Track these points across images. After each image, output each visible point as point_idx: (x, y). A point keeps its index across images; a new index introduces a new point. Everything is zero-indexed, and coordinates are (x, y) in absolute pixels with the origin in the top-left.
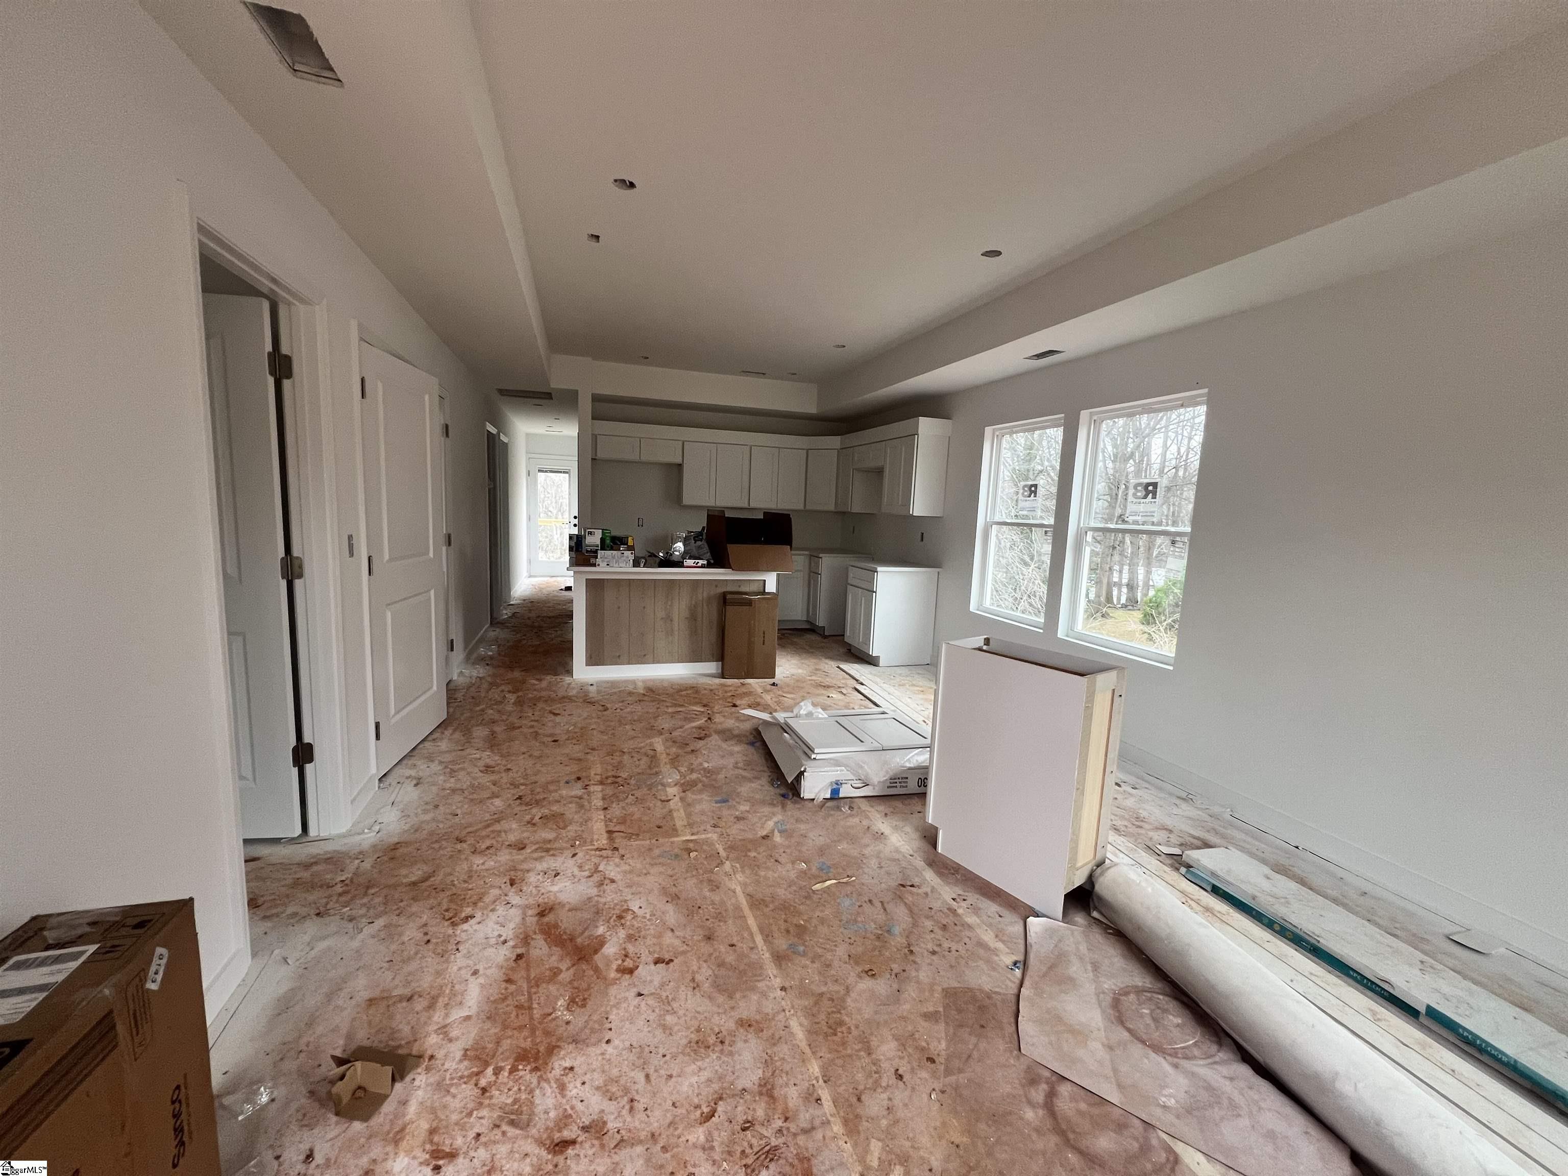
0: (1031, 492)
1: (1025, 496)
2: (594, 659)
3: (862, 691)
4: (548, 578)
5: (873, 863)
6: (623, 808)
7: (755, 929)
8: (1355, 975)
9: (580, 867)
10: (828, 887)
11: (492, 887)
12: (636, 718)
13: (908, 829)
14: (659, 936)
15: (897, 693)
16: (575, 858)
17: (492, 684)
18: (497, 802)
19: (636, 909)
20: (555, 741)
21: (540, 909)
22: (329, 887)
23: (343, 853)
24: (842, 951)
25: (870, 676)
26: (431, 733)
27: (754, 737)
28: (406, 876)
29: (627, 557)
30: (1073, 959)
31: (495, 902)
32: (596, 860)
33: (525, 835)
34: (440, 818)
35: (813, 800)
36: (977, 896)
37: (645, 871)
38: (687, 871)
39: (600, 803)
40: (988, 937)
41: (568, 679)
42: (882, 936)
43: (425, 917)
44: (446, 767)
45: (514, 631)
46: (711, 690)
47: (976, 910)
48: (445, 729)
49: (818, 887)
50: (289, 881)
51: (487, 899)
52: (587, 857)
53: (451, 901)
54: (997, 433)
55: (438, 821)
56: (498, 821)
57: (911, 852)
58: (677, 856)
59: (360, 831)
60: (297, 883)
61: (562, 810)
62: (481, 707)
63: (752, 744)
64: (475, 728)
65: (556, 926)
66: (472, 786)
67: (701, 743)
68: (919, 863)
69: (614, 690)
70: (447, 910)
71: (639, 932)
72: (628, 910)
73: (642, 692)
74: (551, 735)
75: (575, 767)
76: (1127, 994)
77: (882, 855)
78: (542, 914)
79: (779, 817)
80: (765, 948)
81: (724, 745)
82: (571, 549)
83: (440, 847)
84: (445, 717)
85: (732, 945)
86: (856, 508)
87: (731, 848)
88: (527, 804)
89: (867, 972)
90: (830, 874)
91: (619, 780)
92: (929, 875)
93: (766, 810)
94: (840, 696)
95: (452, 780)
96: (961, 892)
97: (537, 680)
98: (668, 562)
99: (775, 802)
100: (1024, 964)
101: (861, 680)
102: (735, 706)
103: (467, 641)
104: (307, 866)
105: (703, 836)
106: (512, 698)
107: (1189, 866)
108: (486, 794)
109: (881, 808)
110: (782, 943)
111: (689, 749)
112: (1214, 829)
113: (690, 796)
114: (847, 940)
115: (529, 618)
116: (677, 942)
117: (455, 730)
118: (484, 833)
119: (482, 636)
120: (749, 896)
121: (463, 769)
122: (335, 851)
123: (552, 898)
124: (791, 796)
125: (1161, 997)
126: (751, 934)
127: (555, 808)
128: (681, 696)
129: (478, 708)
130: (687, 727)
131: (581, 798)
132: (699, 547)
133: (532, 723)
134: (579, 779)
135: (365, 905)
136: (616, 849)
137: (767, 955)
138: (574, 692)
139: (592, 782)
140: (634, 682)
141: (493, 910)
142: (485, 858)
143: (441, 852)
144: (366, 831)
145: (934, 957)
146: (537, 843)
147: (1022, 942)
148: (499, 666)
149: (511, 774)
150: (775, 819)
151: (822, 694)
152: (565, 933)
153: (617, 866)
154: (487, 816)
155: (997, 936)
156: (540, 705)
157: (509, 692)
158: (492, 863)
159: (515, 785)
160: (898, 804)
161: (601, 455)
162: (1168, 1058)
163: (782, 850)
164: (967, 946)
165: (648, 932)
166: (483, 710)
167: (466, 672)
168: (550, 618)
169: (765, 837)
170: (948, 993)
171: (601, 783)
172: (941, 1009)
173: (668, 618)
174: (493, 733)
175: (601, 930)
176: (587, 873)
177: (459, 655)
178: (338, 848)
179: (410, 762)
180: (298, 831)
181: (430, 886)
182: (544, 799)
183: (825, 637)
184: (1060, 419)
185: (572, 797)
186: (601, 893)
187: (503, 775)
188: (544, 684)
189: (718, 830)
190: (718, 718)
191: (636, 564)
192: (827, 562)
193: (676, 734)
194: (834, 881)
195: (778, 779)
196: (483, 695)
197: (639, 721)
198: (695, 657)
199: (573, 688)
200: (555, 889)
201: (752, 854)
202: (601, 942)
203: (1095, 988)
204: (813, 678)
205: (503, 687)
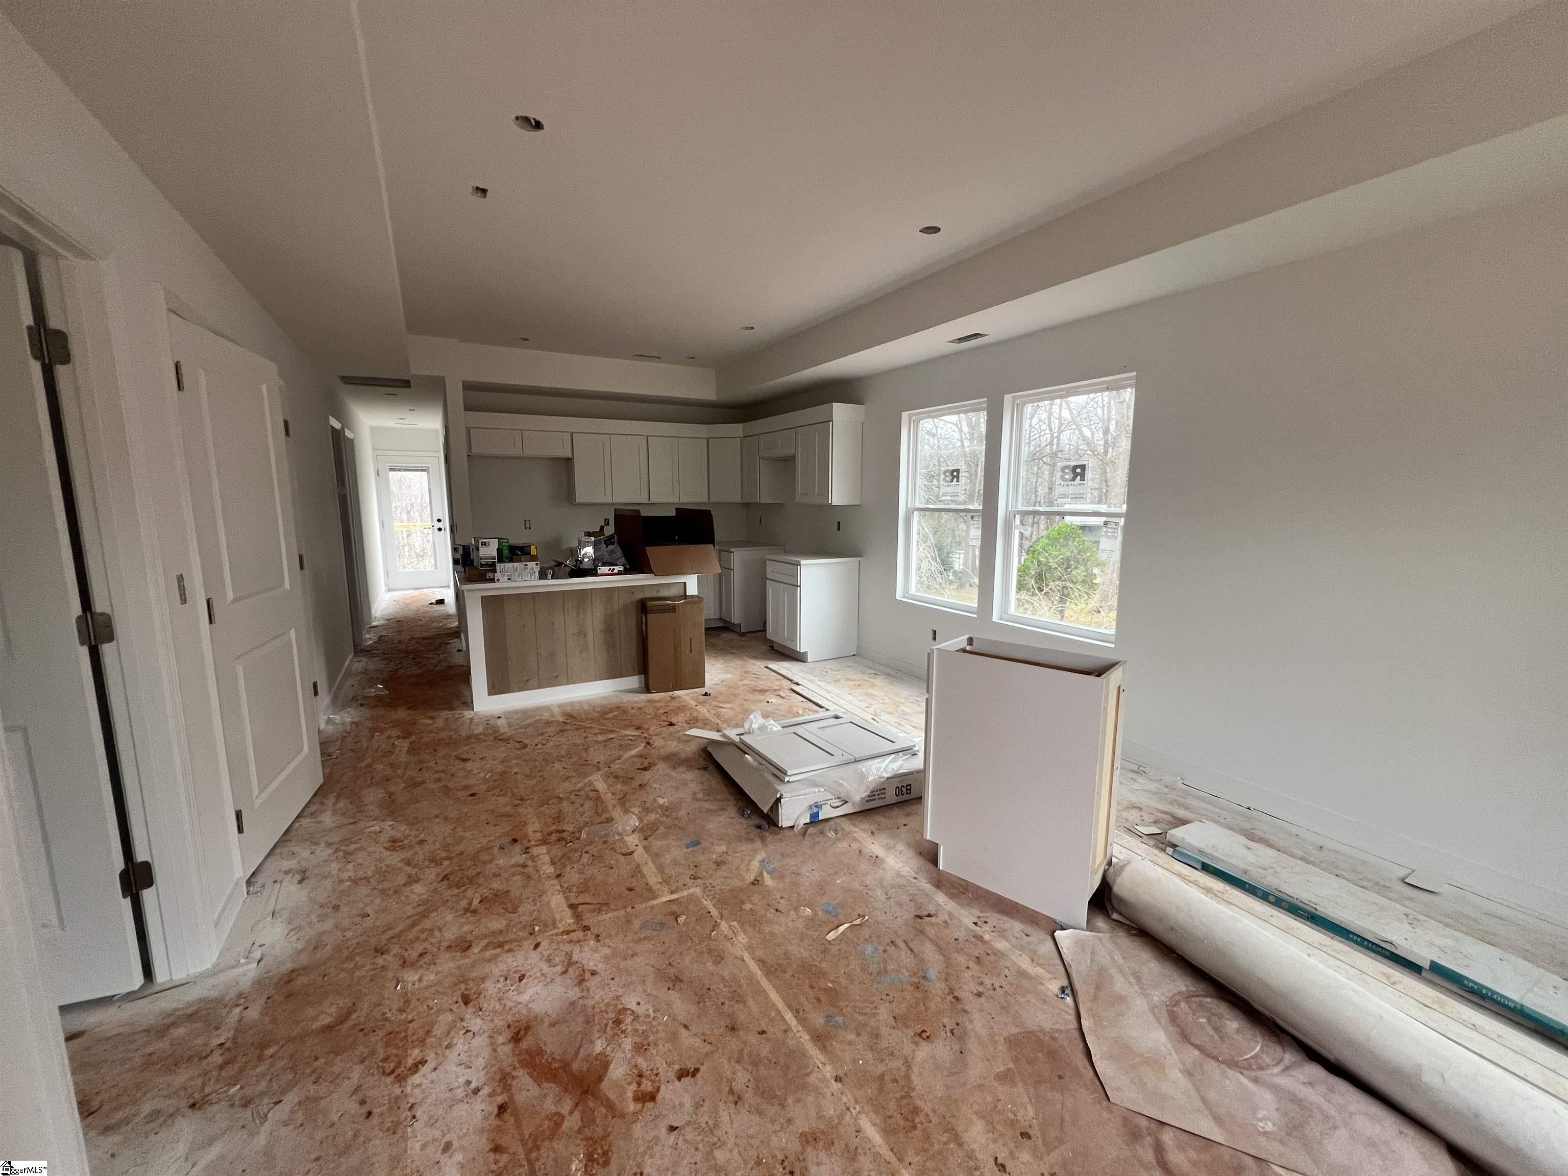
0: (953, 477)
1: (946, 482)
2: (497, 687)
3: (801, 692)
4: (412, 591)
5: (879, 893)
6: (581, 872)
7: (780, 1005)
8: (1355, 938)
9: (549, 961)
10: (843, 933)
11: (440, 1011)
12: (563, 752)
13: (901, 847)
14: (673, 1037)
15: (835, 690)
16: (539, 950)
17: (373, 730)
18: (418, 888)
19: (633, 1006)
20: (472, 795)
21: (513, 1030)
22: (201, 1058)
23: (212, 1001)
24: (884, 1014)
25: (802, 674)
26: (307, 806)
27: (704, 759)
28: (315, 1019)
29: (532, 569)
30: (1113, 971)
31: (449, 1032)
32: (567, 948)
33: (466, 928)
34: (346, 923)
35: (793, 827)
36: (998, 916)
37: (630, 952)
38: (680, 943)
39: (550, 870)
40: (1025, 963)
41: (468, 714)
42: (919, 984)
43: (355, 1076)
44: (336, 851)
45: (385, 659)
46: (640, 709)
47: (1002, 933)
48: (325, 797)
49: (831, 936)
50: (138, 1060)
51: (438, 1031)
52: (554, 946)
53: (387, 1045)
54: (914, 418)
55: (345, 930)
56: (424, 915)
57: (914, 875)
58: (662, 925)
59: (233, 962)
60: (149, 1062)
61: (505, 887)
62: (366, 762)
63: (705, 769)
64: (365, 792)
65: (541, 1052)
66: (379, 871)
67: (647, 775)
68: (928, 887)
69: (529, 721)
70: (385, 1060)
71: (647, 1038)
72: (625, 1009)
73: (561, 719)
74: (466, 788)
75: (504, 827)
76: (1177, 1003)
77: (885, 883)
78: (516, 1039)
79: (762, 855)
80: (800, 1028)
81: (673, 774)
82: (456, 562)
83: (356, 966)
84: (322, 781)
85: (763, 1032)
86: (765, 500)
87: (721, 902)
88: (458, 886)
89: (920, 1035)
90: (841, 917)
91: (564, 835)
92: (941, 898)
93: (745, 847)
94: (781, 701)
95: (350, 866)
96: (979, 914)
97: (431, 718)
98: (579, 572)
99: (752, 836)
100: (1070, 989)
101: (796, 680)
102: (671, 724)
103: (331, 680)
104: (161, 1031)
105: (685, 893)
106: (403, 745)
107: (1174, 846)
108: (401, 879)
109: (866, 826)
110: (818, 1019)
111: (635, 784)
112: (1175, 801)
113: (657, 844)
114: (885, 997)
115: (400, 642)
116: (697, 1042)
117: (338, 798)
118: (411, 935)
119: (348, 668)
120: (762, 962)
121: (361, 849)
122: (201, 1000)
123: (524, 1011)
124: (766, 826)
125: (1209, 1000)
126: (779, 1012)
127: (496, 885)
128: (607, 719)
129: (363, 764)
130: (624, 757)
131: (524, 866)
132: (612, 552)
133: (438, 775)
134: (515, 841)
135: (263, 1075)
136: (586, 928)
137: (806, 1037)
138: (480, 729)
139: (533, 843)
140: (548, 708)
141: (449, 1046)
142: (421, 971)
143: (358, 974)
144: (242, 961)
145: (983, 1000)
146: (486, 936)
147: (1058, 962)
148: (376, 706)
149: (426, 847)
150: (759, 857)
151: (760, 701)
152: (554, 1059)
153: (595, 951)
154: (409, 910)
155: (1033, 961)
156: (442, 752)
157: (398, 737)
158: (432, 977)
159: (435, 861)
160: (880, 818)
161: (475, 451)
162: (1246, 1072)
163: (778, 897)
164: (1009, 978)
165: (658, 1036)
166: (369, 766)
167: (337, 718)
168: (426, 639)
169: (756, 882)
170: (1012, 1042)
171: (544, 842)
172: (1012, 1065)
173: (582, 633)
174: (391, 795)
175: (599, 1046)
176: (559, 969)
177: (324, 698)
178: (206, 994)
179: (285, 850)
180: (138, 980)
181: (354, 1026)
182: (478, 874)
183: (744, 634)
184: (981, 403)
185: (512, 866)
186: (585, 993)
187: (417, 848)
188: (440, 723)
189: (699, 881)
190: (658, 742)
191: (543, 575)
192: (739, 557)
193: (616, 766)
194: (847, 925)
195: (747, 807)
196: (365, 746)
197: (569, 755)
198: (613, 673)
199: (477, 725)
200: (525, 998)
201: (748, 906)
202: (604, 1063)
203: (1148, 1004)
204: (745, 682)
205: (388, 733)
